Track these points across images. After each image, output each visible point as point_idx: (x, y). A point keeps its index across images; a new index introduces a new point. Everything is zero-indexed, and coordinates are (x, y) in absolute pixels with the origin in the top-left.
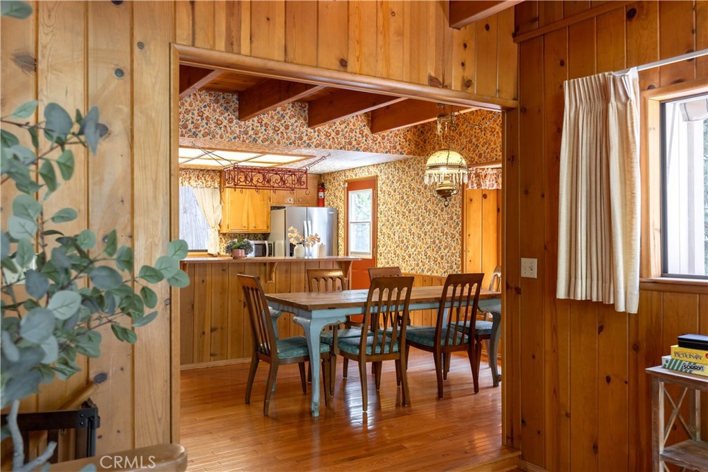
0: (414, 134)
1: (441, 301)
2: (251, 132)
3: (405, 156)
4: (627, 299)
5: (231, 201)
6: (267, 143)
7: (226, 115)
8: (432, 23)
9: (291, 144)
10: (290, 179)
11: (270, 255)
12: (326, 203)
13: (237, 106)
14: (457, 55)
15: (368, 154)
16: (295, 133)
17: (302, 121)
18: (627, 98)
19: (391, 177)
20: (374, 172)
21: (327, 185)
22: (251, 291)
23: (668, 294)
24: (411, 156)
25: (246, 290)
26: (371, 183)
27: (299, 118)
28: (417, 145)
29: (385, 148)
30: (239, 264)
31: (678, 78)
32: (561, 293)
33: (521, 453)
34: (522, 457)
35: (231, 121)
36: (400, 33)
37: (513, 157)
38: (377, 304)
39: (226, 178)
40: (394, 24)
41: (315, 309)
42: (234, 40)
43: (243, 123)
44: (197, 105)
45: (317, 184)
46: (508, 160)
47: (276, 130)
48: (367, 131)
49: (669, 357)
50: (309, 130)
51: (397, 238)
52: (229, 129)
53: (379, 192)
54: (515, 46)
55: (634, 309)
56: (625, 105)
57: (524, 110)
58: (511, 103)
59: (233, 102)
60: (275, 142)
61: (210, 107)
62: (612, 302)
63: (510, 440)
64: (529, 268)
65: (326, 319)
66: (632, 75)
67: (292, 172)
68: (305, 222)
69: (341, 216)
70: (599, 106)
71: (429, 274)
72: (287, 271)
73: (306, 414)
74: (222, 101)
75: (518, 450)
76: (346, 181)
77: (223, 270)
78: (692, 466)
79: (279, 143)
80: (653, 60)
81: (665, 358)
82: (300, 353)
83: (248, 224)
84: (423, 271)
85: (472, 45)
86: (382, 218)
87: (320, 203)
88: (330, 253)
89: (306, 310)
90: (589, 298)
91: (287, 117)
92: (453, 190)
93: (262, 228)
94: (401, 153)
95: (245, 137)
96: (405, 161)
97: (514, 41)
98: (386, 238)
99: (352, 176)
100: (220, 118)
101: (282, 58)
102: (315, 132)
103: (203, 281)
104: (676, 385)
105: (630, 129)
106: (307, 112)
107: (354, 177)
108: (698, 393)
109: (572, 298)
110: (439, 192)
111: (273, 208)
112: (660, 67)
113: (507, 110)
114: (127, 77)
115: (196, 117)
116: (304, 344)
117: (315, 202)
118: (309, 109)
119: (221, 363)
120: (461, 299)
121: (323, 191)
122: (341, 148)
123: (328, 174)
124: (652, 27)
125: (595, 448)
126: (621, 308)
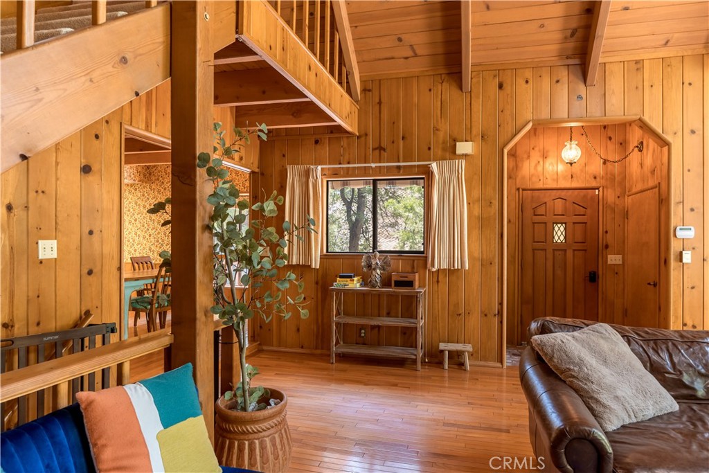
4: (316, 263)
18: (317, 178)
23: (327, 260)
31: (335, 173)
33: (259, 342)
34: (260, 344)
37: (256, 196)
46: (253, 198)
49: (336, 283)
54: (259, 142)
55: (318, 267)
56: (316, 181)
57: (262, 174)
62: (309, 264)
66: (319, 169)
70: (304, 179)
75: (257, 341)
78: (344, 321)
80: (326, 164)
81: (334, 284)
90: (299, 264)
108: (342, 296)
109: (290, 264)
112: (329, 167)
113: (253, 173)
124: (325, 150)
125: (298, 330)
126: (313, 267)
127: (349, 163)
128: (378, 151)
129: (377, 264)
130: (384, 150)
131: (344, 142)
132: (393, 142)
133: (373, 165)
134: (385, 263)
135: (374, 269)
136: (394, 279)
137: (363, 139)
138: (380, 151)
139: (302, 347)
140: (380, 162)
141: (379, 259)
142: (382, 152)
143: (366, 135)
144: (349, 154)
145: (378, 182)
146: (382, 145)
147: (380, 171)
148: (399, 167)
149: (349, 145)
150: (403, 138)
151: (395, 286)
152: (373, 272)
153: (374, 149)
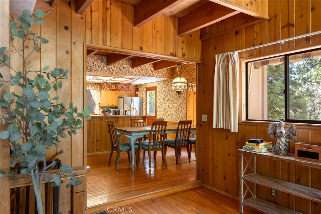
0: (170, 71)
1: (177, 130)
2: (111, 70)
3: (166, 79)
4: (234, 128)
5: (104, 95)
6: (117, 74)
7: (102, 64)
8: (172, 35)
9: (125, 74)
10: (125, 87)
11: (118, 114)
12: (139, 96)
13: (106, 60)
14: (180, 45)
15: (153, 78)
16: (127, 70)
17: (129, 66)
18: (235, 61)
19: (162, 86)
20: (156, 84)
21: (139, 89)
22: (110, 126)
23: (247, 126)
24: (169, 79)
25: (109, 126)
26: (155, 88)
27: (128, 65)
28: (171, 75)
29: (159, 76)
30: (107, 117)
31: (250, 55)
32: (214, 126)
33: (202, 181)
34: (202, 182)
35: (104, 66)
36: (161, 38)
37: (200, 80)
38: (154, 131)
39: (102, 86)
40: (159, 35)
41: (133, 133)
42: (105, 41)
43: (108, 66)
44: (92, 60)
45: (135, 89)
46: (198, 81)
47: (120, 69)
48: (153, 69)
49: (245, 146)
50: (132, 69)
51: (164, 108)
52: (103, 69)
53: (158, 92)
54: (201, 42)
55: (236, 131)
56: (234, 63)
57: (203, 64)
58: (199, 62)
59: (105, 59)
60: (120, 73)
61: (96, 61)
62: (229, 129)
63: (198, 177)
64: (205, 118)
65: (137, 136)
66: (236, 54)
67: (126, 84)
68: (131, 103)
69: (144, 100)
70: (226, 63)
71: (175, 121)
72: (124, 120)
73: (129, 169)
74: (101, 59)
75: (201, 180)
76: (146, 88)
77: (101, 120)
78: (251, 180)
79: (121, 74)
80: (243, 48)
81: (244, 146)
82: (128, 148)
83: (110, 103)
84: (173, 120)
85: (185, 42)
86: (158, 101)
87: (136, 95)
88: (140, 114)
89: (130, 133)
90: (223, 128)
91: (124, 64)
92: (182, 91)
93: (115, 105)
94: (165, 78)
95: (109, 72)
96: (167, 80)
97: (200, 40)
98: (160, 109)
99: (148, 86)
100: (100, 65)
101: (121, 47)
102: (134, 70)
103: (94, 124)
104: (247, 155)
105: (235, 71)
106: (131, 63)
107: (149, 86)
108: (255, 157)
109: (218, 128)
110: (177, 92)
111: (119, 97)
112: (245, 51)
113: (198, 64)
114: (70, 54)
115: (91, 64)
116: (129, 145)
117: (135, 95)
118: (132, 62)
119: (100, 153)
120: (184, 129)
121: (138, 91)
122: (143, 76)
123: (139, 85)
124: (243, 37)
125: (225, 178)
126: (232, 131)
127: (261, 44)
128: (286, 28)
129: (281, 132)
130: (293, 25)
131: (257, 28)
132: (302, 16)
133: (282, 42)
134: (290, 132)
135: (279, 137)
136: (297, 148)
137: (273, 21)
138: (289, 27)
139: (227, 192)
140: (289, 37)
141: (285, 127)
142: (291, 28)
143: (276, 16)
144: (261, 37)
145: (290, 57)
146: (291, 22)
147: (289, 46)
148: (308, 39)
149: (261, 29)
150: (312, 9)
151: (298, 155)
152: (278, 140)
153: (282, 28)
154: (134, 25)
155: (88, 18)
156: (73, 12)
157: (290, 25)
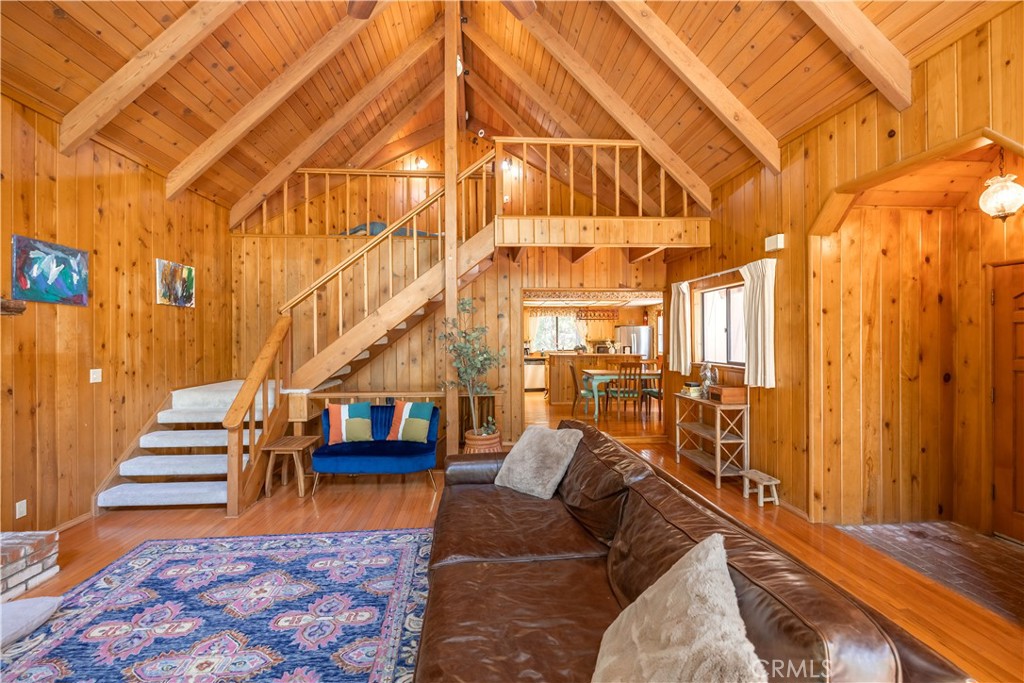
8: (621, 263)
12: (649, 323)
14: (634, 273)
18: (684, 293)
21: (649, 312)
32: (671, 369)
33: (667, 436)
36: (606, 270)
40: (603, 267)
54: (665, 265)
55: (688, 374)
56: (684, 296)
62: (681, 372)
65: (601, 380)
66: (686, 285)
69: (655, 330)
70: (679, 296)
75: (667, 434)
76: (657, 311)
80: (692, 278)
82: (591, 394)
83: (602, 336)
87: (645, 323)
89: (592, 376)
90: (677, 371)
93: (609, 338)
97: (664, 263)
104: (682, 400)
105: (685, 305)
109: (673, 370)
111: (616, 326)
114: (508, 299)
117: (642, 323)
121: (647, 316)
123: (649, 306)
126: (683, 374)
128: (721, 260)
130: (725, 257)
132: (730, 248)
133: (719, 274)
137: (713, 251)
140: (723, 270)
142: (724, 259)
143: (714, 246)
144: (706, 268)
145: (732, 290)
146: (724, 254)
149: (705, 259)
150: (736, 242)
151: (712, 399)
153: (719, 258)
154: (573, 261)
155: (525, 265)
156: (512, 262)
157: (723, 257)
